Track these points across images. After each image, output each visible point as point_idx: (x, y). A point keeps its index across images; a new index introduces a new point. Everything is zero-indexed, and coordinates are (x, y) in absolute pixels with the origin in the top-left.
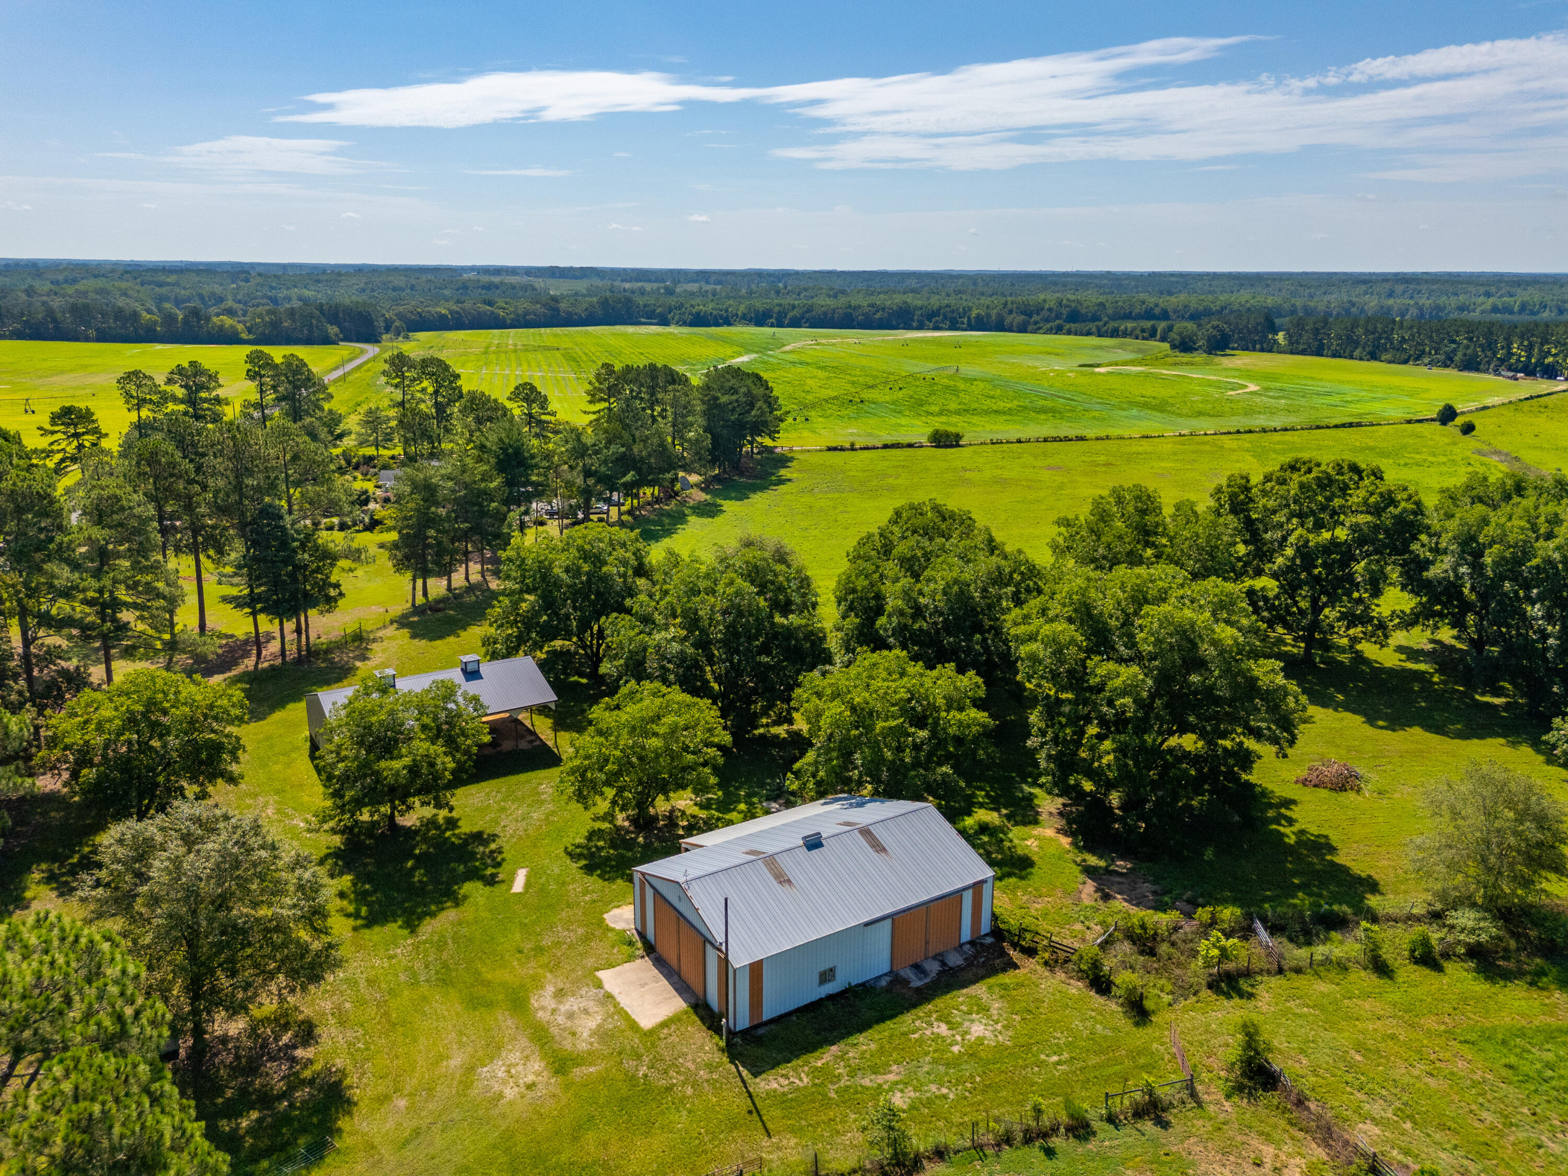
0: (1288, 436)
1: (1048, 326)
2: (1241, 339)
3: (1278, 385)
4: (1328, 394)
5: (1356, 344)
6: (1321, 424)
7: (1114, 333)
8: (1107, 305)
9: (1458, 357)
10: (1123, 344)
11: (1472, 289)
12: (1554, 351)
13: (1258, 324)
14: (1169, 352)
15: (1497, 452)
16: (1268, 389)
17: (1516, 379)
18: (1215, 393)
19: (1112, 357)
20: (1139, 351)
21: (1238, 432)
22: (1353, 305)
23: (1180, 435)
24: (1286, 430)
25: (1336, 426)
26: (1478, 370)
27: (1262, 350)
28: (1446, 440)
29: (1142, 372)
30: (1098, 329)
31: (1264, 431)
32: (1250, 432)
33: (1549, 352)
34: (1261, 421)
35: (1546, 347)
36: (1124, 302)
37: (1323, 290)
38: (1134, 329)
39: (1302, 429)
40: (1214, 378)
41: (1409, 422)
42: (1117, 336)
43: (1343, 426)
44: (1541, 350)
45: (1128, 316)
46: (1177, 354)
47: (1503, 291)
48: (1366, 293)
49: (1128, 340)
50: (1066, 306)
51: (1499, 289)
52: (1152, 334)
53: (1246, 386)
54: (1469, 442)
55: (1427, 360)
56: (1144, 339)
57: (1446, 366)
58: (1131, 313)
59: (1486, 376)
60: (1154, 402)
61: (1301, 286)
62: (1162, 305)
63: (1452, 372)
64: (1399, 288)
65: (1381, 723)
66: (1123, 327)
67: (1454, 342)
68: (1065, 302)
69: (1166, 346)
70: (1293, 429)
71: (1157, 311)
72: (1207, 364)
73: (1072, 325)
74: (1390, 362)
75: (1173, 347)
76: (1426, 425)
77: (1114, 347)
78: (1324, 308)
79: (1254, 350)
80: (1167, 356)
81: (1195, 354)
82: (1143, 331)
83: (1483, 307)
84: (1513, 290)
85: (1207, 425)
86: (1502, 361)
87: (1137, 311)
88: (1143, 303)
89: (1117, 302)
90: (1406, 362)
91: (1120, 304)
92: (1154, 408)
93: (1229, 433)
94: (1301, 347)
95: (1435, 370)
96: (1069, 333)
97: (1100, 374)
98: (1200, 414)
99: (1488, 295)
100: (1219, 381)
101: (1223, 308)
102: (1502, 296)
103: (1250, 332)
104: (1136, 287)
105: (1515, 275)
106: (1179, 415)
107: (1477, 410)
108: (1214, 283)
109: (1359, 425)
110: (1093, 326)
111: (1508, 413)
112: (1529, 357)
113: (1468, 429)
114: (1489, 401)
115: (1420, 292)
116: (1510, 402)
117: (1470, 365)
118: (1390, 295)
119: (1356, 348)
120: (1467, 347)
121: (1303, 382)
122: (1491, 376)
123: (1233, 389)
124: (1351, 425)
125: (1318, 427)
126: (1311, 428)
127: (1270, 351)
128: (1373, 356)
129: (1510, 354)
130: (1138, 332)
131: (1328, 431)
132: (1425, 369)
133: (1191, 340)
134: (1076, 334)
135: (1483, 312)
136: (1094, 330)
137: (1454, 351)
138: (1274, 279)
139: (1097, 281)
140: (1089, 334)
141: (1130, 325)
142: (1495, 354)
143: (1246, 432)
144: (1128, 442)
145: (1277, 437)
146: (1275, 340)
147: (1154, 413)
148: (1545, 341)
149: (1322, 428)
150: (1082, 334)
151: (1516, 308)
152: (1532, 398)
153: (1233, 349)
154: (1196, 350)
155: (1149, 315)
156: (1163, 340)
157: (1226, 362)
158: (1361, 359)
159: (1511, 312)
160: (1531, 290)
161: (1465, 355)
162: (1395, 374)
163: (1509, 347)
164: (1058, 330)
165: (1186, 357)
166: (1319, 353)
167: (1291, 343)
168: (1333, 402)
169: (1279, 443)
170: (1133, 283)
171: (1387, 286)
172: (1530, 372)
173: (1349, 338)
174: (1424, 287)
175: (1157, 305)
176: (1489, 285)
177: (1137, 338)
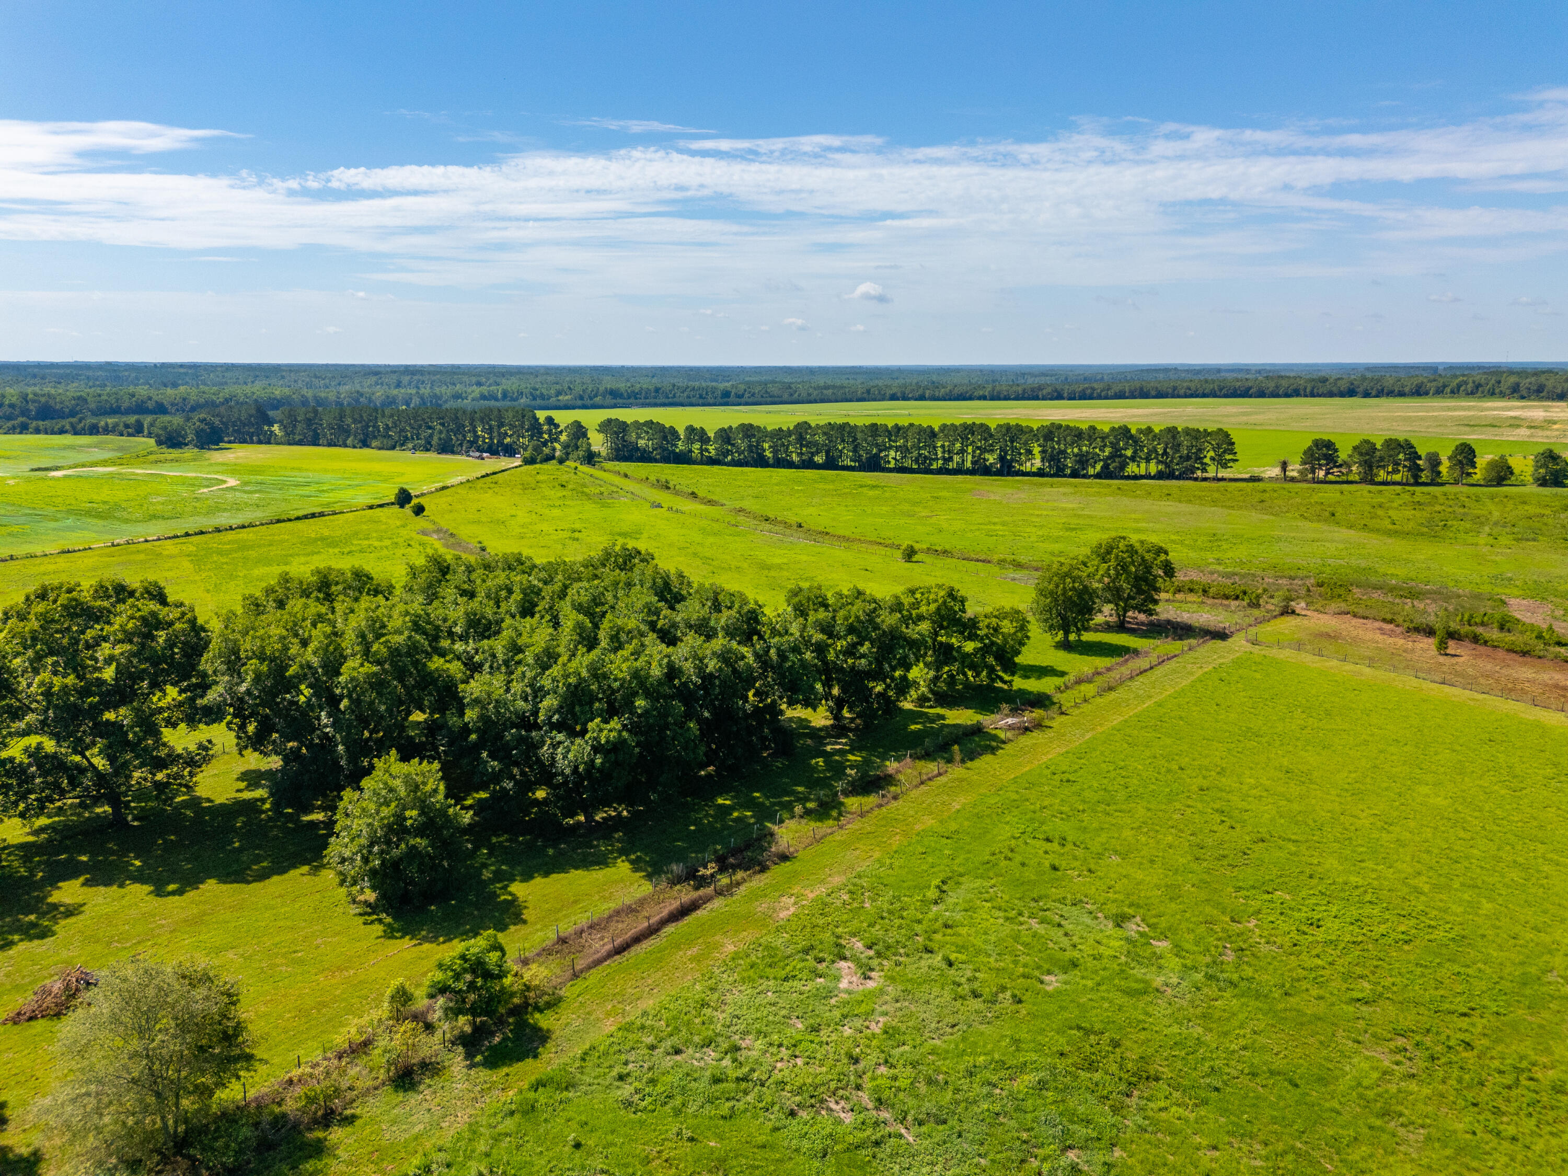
0: (243, 534)
1: (10, 424)
2: (238, 431)
3: (260, 478)
4: (308, 484)
5: (347, 432)
6: (284, 517)
7: (93, 430)
8: (89, 399)
9: (435, 441)
10: (101, 442)
11: (466, 379)
12: (510, 433)
13: (251, 416)
14: (155, 448)
15: (439, 531)
16: (246, 483)
17: (483, 459)
18: (184, 492)
19: (82, 457)
20: (121, 449)
21: (187, 535)
22: (362, 395)
23: (113, 545)
24: (244, 527)
25: (298, 518)
26: (453, 452)
27: (260, 442)
28: (398, 523)
29: (111, 473)
30: (72, 425)
31: (218, 530)
32: (202, 533)
33: (506, 434)
34: (223, 520)
35: (502, 430)
36: (109, 395)
37: (337, 381)
38: (116, 425)
39: (262, 524)
40: (194, 475)
41: (371, 507)
42: (97, 433)
43: (306, 517)
44: (499, 434)
45: (115, 411)
46: (165, 450)
47: (491, 381)
48: (377, 384)
49: (110, 437)
50: (34, 401)
51: (488, 379)
52: (138, 430)
53: (225, 482)
54: (420, 523)
55: (410, 445)
56: (129, 435)
57: (428, 450)
58: (119, 407)
59: (458, 457)
60: (102, 507)
61: (316, 377)
62: (155, 398)
63: (432, 455)
64: (406, 379)
65: (171, 887)
66: (102, 423)
67: (430, 428)
68: (30, 396)
69: (152, 441)
70: (251, 525)
71: (150, 405)
72: (195, 460)
73: (41, 423)
74: (380, 449)
75: (159, 443)
76: (385, 510)
77: (89, 446)
78: (334, 398)
79: (252, 442)
80: (151, 453)
81: (186, 449)
82: (127, 426)
83: (473, 395)
84: (498, 380)
85: (155, 529)
86: (472, 443)
87: (125, 405)
88: (133, 396)
89: (100, 396)
90: (393, 448)
91: (104, 397)
92: (99, 515)
93: (176, 537)
94: (297, 438)
95: (419, 454)
96: (37, 431)
97: (53, 478)
98: (154, 517)
99: (479, 384)
100: (195, 478)
101: (227, 401)
102: (490, 385)
103: (245, 425)
104: (137, 379)
105: (504, 366)
106: (127, 521)
107: (437, 490)
108: (227, 374)
109: (322, 514)
110: (66, 423)
111: (462, 491)
112: (491, 438)
113: (419, 510)
114: (449, 482)
115: (423, 382)
116: (468, 481)
117: (446, 448)
118: (398, 385)
119: (348, 437)
120: (441, 432)
121: (287, 474)
122: (464, 457)
123: (208, 486)
124: (313, 516)
125: (279, 521)
126: (271, 523)
127: (269, 443)
128: (365, 444)
129: (477, 437)
130: (121, 427)
131: (289, 524)
132: (408, 454)
133: (179, 434)
134: (46, 433)
135: (473, 400)
136: (68, 427)
137: (431, 436)
138: (291, 371)
139: (90, 373)
140: (62, 432)
141: (111, 421)
142: (464, 436)
143: (196, 534)
144: (38, 561)
145: (230, 536)
146: (272, 432)
147: (95, 521)
148: (501, 425)
149: (284, 521)
150: (53, 433)
151: (500, 396)
152: (487, 475)
153: (230, 442)
154: (186, 445)
155: (140, 408)
156: (150, 435)
157: (216, 456)
158: (354, 447)
159: (496, 399)
160: (513, 379)
161: (440, 439)
162: (381, 460)
163: (475, 432)
164: (23, 429)
165: (175, 453)
166: (315, 442)
167: (287, 434)
168: (307, 493)
169: (229, 542)
170: (134, 375)
171: (395, 377)
172: (493, 451)
173: (340, 427)
174: (426, 378)
175: (150, 398)
176: (479, 376)
177: (122, 435)
